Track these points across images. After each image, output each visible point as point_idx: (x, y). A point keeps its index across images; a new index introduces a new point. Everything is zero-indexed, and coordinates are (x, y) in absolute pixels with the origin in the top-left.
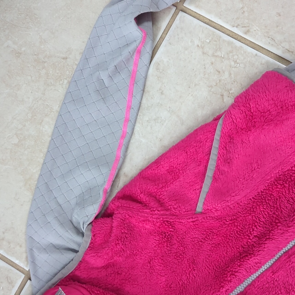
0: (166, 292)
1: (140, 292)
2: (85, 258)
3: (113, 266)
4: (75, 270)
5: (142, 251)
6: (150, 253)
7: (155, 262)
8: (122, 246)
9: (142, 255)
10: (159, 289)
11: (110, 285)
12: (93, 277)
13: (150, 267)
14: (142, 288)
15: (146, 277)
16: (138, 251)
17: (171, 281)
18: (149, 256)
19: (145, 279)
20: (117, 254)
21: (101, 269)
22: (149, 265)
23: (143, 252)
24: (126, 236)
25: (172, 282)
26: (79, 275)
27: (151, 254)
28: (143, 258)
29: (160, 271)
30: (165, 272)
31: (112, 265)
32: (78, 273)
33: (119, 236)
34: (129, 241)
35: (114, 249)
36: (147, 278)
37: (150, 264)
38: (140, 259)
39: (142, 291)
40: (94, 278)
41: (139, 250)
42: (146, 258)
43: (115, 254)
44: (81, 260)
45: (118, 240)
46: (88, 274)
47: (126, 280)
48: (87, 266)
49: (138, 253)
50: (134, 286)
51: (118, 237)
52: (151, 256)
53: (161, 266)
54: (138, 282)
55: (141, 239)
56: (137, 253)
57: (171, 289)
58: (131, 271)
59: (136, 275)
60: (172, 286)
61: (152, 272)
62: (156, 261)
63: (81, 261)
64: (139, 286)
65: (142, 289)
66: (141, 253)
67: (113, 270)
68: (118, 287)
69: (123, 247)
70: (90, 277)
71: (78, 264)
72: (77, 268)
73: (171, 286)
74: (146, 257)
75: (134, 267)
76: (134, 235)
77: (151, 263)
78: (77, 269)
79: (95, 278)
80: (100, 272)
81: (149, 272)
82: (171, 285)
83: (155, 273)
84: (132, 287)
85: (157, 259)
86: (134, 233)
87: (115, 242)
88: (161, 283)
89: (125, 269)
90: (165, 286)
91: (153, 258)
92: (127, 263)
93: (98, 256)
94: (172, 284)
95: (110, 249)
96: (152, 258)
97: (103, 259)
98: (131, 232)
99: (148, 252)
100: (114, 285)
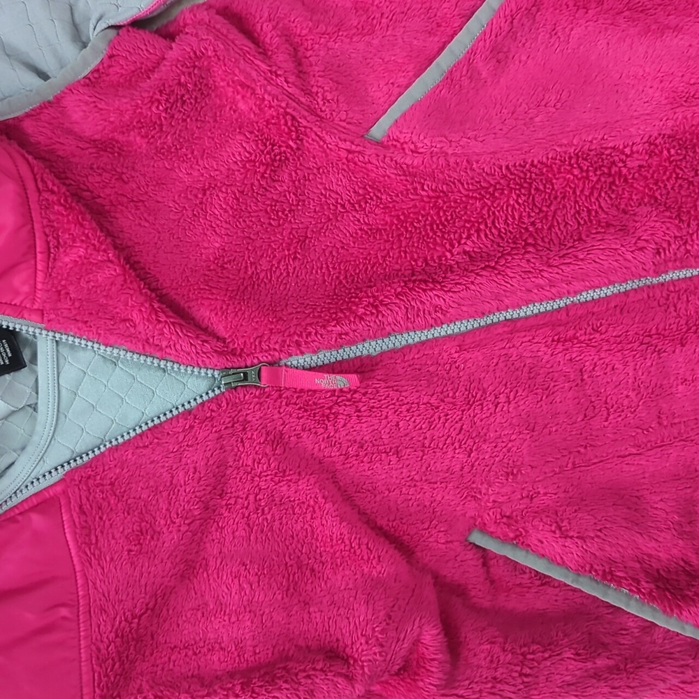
0: (207, 273)
1: (149, 243)
2: (62, 97)
3: (118, 153)
4: (27, 115)
5: (202, 158)
6: (216, 170)
7: (217, 196)
8: (164, 115)
9: (197, 167)
10: (196, 260)
11: (88, 193)
12: (60, 153)
13: (201, 203)
14: (159, 238)
15: (180, 219)
16: (193, 153)
17: (232, 255)
18: (211, 176)
19: (174, 220)
20: (143, 127)
21: (88, 145)
22: (200, 196)
23: (200, 162)
24: (183, 96)
25: (233, 258)
26: (30, 131)
27: (217, 173)
28: (196, 174)
29: (218, 222)
30: (229, 229)
31: (116, 149)
32: (28, 126)
33: (170, 86)
34: (184, 114)
35: (141, 108)
36: (182, 221)
37: (204, 194)
38: (188, 174)
39: (156, 243)
40: (58, 156)
41: (195, 153)
42: (201, 179)
43: (137, 123)
44: (51, 98)
45: (161, 92)
46: (51, 139)
47: (133, 201)
48: (58, 118)
49: (189, 156)
50: (143, 223)
51: (166, 86)
52: (215, 180)
53: (226, 211)
54: (156, 219)
55: (213, 130)
56: (186, 155)
57: (222, 273)
58: (153, 188)
59: (158, 202)
60: (228, 266)
61: (199, 213)
62: (220, 194)
63: (49, 102)
64: (154, 229)
65: (156, 238)
66: (197, 162)
67: (112, 164)
68: (104, 206)
69: (165, 118)
70: (54, 146)
71: (41, 106)
72: (33, 113)
73: (226, 266)
74: (202, 175)
75: (163, 184)
76: (202, 108)
77: (208, 192)
78: (33, 116)
79: (63, 158)
80: (83, 149)
81: (193, 211)
82: (226, 264)
83: (205, 221)
84: (137, 222)
85: (227, 193)
86: (206, 104)
87: (155, 93)
88: (205, 248)
89: (141, 178)
90: (212, 259)
91: (219, 184)
92: (154, 166)
93: (96, 106)
94: (229, 262)
95: (133, 104)
96: (216, 185)
97: (105, 120)
98: (199, 96)
99: (213, 167)
100: (100, 197)
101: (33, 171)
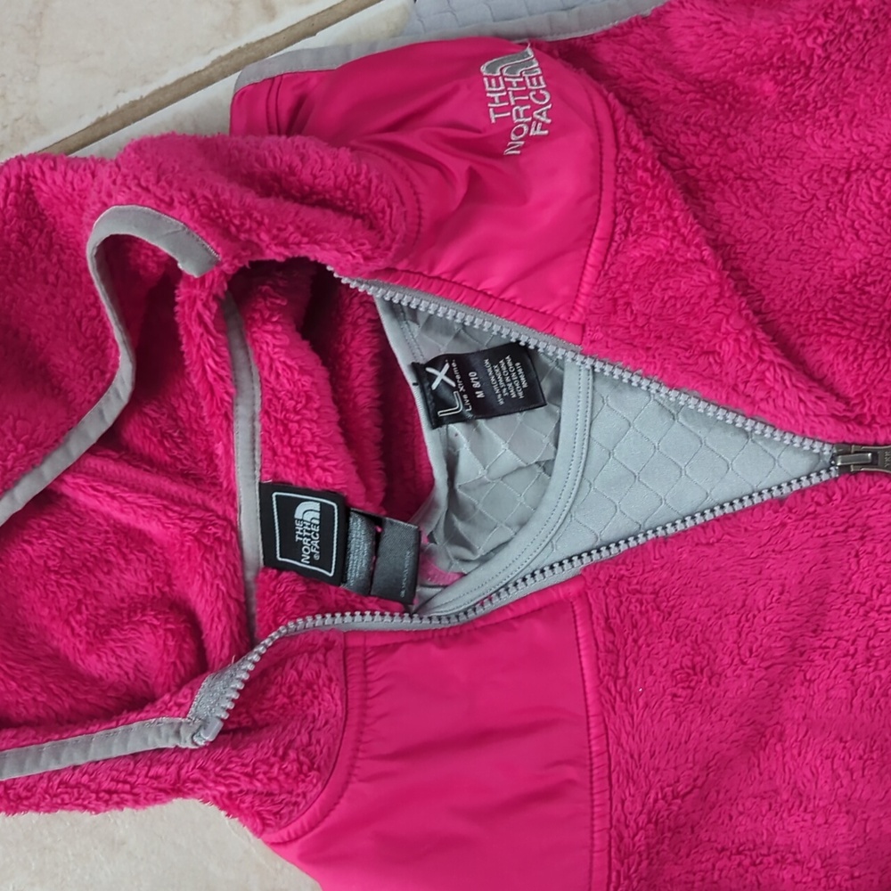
0: (839, 296)
1: (757, 242)
2: (668, 12)
3: (730, 104)
4: (607, 34)
5: (851, 122)
6: (870, 145)
7: (868, 183)
8: (819, 51)
9: (840, 138)
10: (823, 275)
11: (676, 160)
12: (649, 95)
13: (841, 191)
14: (773, 236)
15: (807, 211)
16: (837, 116)
17: (879, 274)
18: (861, 152)
19: (798, 213)
20: (784, 67)
21: (691, 88)
22: (841, 180)
23: (847, 131)
24: (853, 26)
25: (879, 278)
26: (607, 58)
27: (873, 149)
28: (836, 147)
29: (864, 222)
30: (879, 234)
31: (729, 99)
32: (605, 53)
33: (840, 9)
34: (844, 55)
35: (792, 37)
36: (809, 214)
37: (848, 179)
38: (824, 147)
39: (767, 244)
40: (645, 100)
41: (842, 116)
42: (846, 155)
43: (779, 59)
44: (648, 12)
45: (826, 16)
46: (640, 72)
47: (741, 178)
48: (654, 42)
49: (832, 120)
50: (752, 212)
51: (835, 7)
52: (867, 159)
53: (878, 206)
54: (772, 208)
55: (875, 85)
56: (827, 118)
57: (860, 299)
58: (771, 161)
59: (777, 183)
60: (871, 289)
61: (836, 206)
62: (872, 181)
63: (644, 18)
64: (766, 222)
65: (769, 236)
66: (842, 130)
67: (716, 120)
68: (697, 181)
69: (819, 57)
70: (640, 84)
71: (630, 22)
72: (618, 31)
73: (867, 289)
74: (848, 149)
75: (787, 158)
76: (870, 48)
77: (855, 177)
78: (616, 36)
79: (650, 103)
80: (681, 92)
81: (828, 201)
82: (869, 285)
83: (843, 219)
84: (743, 209)
85: (882, 180)
86: (877, 45)
87: (816, 17)
88: (841, 260)
89: (755, 145)
90: (849, 276)
91: (873, 166)
92: (775, 131)
93: (719, 29)
94: (874, 283)
95: (780, 29)
96: (868, 167)
97: (730, 51)
98: (872, 30)
99: (865, 140)
100: (693, 166)
101: (612, 116)
